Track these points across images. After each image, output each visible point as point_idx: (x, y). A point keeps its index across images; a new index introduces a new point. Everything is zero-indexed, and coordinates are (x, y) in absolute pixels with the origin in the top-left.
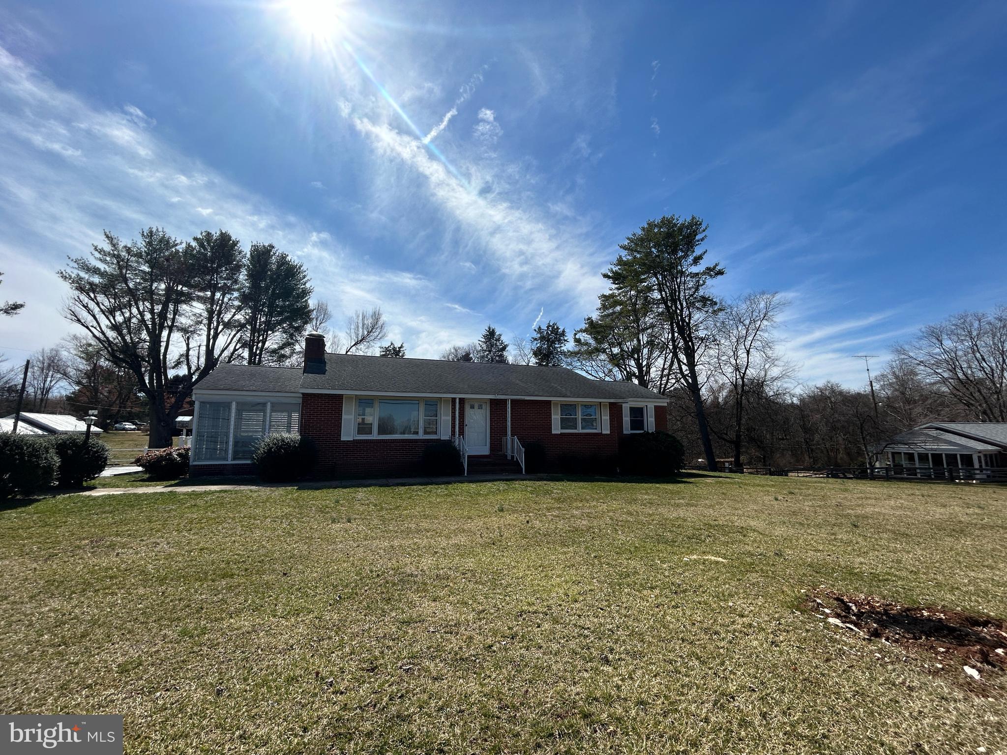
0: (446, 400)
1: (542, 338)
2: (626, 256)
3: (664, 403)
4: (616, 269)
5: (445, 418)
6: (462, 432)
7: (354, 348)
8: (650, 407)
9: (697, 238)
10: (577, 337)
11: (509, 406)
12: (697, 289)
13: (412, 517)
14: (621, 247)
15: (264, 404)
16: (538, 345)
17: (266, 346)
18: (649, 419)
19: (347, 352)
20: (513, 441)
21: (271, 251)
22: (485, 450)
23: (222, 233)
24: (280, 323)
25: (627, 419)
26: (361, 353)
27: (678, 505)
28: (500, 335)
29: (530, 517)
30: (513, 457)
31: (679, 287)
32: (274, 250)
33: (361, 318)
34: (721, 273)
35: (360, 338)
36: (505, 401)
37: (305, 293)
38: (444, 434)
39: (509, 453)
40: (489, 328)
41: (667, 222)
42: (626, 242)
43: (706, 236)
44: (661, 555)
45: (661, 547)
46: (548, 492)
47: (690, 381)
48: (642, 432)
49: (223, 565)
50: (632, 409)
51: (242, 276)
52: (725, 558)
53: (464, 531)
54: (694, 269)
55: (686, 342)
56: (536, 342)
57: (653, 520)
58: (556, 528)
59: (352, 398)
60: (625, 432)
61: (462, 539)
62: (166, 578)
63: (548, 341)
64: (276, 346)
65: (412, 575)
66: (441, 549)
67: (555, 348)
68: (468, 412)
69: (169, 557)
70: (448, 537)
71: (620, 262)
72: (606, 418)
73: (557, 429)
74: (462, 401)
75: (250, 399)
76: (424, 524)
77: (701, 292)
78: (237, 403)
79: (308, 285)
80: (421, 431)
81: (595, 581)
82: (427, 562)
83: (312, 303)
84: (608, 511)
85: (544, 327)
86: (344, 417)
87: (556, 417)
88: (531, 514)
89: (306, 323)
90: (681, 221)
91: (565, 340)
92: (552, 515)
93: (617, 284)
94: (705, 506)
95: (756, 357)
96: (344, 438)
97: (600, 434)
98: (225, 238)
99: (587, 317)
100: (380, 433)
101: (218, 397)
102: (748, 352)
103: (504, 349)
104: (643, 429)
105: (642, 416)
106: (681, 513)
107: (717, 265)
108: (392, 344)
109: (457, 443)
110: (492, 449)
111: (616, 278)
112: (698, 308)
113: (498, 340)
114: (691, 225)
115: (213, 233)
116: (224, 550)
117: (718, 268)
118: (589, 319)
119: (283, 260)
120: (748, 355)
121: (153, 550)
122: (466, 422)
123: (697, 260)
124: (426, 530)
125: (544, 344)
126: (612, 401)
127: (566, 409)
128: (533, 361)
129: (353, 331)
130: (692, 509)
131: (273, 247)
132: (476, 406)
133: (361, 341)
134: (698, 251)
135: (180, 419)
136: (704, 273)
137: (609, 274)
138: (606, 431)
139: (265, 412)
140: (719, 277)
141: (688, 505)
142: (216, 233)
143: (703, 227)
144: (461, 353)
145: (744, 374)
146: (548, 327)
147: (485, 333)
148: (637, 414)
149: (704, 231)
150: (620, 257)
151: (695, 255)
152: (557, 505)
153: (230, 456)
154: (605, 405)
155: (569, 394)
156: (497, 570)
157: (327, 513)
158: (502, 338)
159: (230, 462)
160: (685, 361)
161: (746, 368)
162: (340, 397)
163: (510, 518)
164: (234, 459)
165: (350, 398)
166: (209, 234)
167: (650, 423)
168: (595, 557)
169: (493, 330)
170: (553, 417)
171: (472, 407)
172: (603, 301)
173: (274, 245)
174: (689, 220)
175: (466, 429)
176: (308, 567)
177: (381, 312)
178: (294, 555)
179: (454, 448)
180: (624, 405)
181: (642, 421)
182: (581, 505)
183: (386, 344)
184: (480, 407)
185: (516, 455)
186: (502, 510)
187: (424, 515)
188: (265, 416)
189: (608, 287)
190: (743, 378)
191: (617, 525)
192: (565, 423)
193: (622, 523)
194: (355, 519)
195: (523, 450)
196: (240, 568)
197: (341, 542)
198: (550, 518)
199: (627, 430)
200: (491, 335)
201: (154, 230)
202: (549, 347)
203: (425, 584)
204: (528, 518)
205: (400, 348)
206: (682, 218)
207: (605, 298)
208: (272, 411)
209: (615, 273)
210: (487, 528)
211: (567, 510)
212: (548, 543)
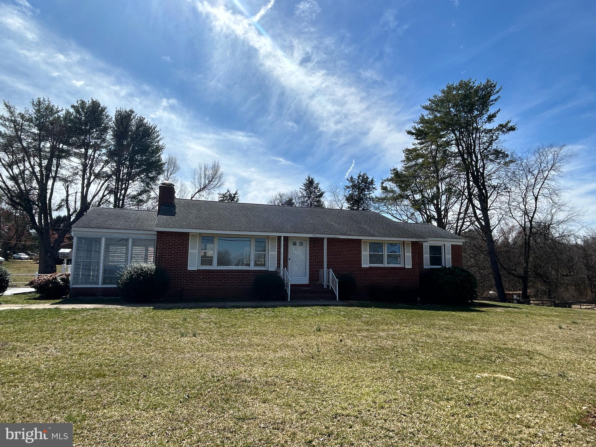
0: (273, 238)
1: (354, 186)
2: (428, 115)
3: (460, 242)
4: (418, 126)
5: (272, 254)
6: (286, 265)
7: (197, 194)
8: (447, 245)
9: (492, 98)
10: (384, 185)
11: (325, 243)
12: (491, 144)
13: (245, 334)
14: (423, 107)
15: (127, 240)
16: (350, 192)
17: (128, 193)
18: (447, 256)
19: (192, 198)
20: (328, 273)
21: (131, 115)
22: (305, 280)
23: (93, 101)
24: (138, 174)
25: (427, 256)
26: (203, 199)
27: (471, 331)
28: (318, 184)
29: (343, 336)
30: (328, 286)
31: (474, 142)
32: (134, 115)
33: (203, 170)
34: (512, 129)
35: (202, 187)
36: (322, 239)
37: (158, 149)
38: (271, 266)
39: (325, 283)
40: (309, 178)
41: (464, 85)
42: (428, 103)
43: (499, 97)
44: (456, 372)
45: (456, 365)
46: (357, 316)
47: (483, 223)
48: (440, 267)
49: (97, 367)
50: (431, 247)
51: (109, 136)
52: (513, 377)
53: (288, 346)
54: (488, 126)
55: (480, 190)
56: (348, 190)
57: (449, 343)
58: (365, 347)
59: (197, 236)
60: (425, 267)
61: (286, 353)
62: (54, 375)
63: (359, 188)
64: (135, 193)
65: (246, 381)
66: (269, 360)
67: (365, 195)
68: (291, 248)
69: (56, 359)
70: (275, 351)
71: (423, 120)
72: (409, 254)
73: (366, 264)
74: (286, 239)
75: (116, 235)
76: (256, 340)
77: (494, 146)
78: (106, 239)
79: (161, 143)
80: (252, 263)
81: (398, 391)
82: (258, 371)
83: (164, 157)
84: (410, 334)
85: (355, 177)
86: (190, 251)
87: (365, 253)
88: (344, 334)
89: (159, 174)
90: (477, 84)
91: (374, 188)
92: (362, 336)
93: (419, 139)
94: (496, 332)
95: (543, 203)
96: (189, 268)
97: (403, 269)
98: (95, 105)
99: (392, 168)
100: (219, 264)
101: (91, 233)
102: (536, 199)
103: (321, 195)
104: (440, 264)
105: (441, 254)
106: (474, 337)
107: (509, 122)
108: (228, 191)
109: (282, 274)
110: (310, 279)
111: (419, 134)
112: (491, 160)
113: (316, 188)
114: (486, 87)
115: (86, 101)
116: (97, 355)
117: (510, 125)
118: (394, 170)
119: (141, 123)
120: (536, 201)
121: (44, 353)
122: (289, 257)
123: (490, 118)
124: (256, 344)
125: (355, 191)
126: (414, 240)
127: (375, 246)
128: (346, 206)
129: (196, 180)
130: (484, 334)
131: (133, 112)
132: (298, 243)
133: (203, 189)
134: (492, 110)
135: (62, 251)
136: (497, 129)
137: (413, 131)
138: (409, 266)
139: (127, 245)
140: (511, 132)
141: (480, 330)
142: (88, 102)
143: (497, 88)
144: (285, 199)
145: (532, 218)
146: (359, 177)
147: (305, 182)
148: (436, 251)
149: (498, 92)
150: (423, 116)
151: (489, 113)
152: (365, 327)
153: (100, 281)
154: (408, 244)
155: (376, 234)
156: (316, 379)
157: (177, 329)
158: (320, 186)
159: (100, 286)
160: (479, 206)
161: (534, 213)
162: (187, 235)
163: (326, 337)
164: (104, 283)
165: (195, 235)
166: (83, 102)
167: (447, 259)
168: (399, 372)
169: (312, 180)
170: (363, 253)
171: (295, 244)
172: (407, 154)
173: (134, 110)
174: (484, 82)
175: (289, 262)
176: (162, 371)
177: (219, 165)
178: (152, 361)
179: (280, 278)
180: (424, 244)
181: (441, 257)
182: (386, 328)
183: (224, 191)
184: (301, 244)
185: (331, 284)
186: (319, 330)
187: (255, 332)
188: (127, 249)
189: (412, 143)
190: (531, 222)
191: (418, 346)
192: (373, 258)
193: (422, 344)
194: (199, 334)
195: (337, 280)
196: (110, 370)
197: (189, 352)
198: (360, 338)
199: (427, 264)
200: (310, 184)
201: (42, 100)
202: (359, 194)
203: (257, 389)
204: (341, 338)
205: (235, 194)
206: (478, 82)
207: (409, 152)
208: (133, 245)
209: (418, 130)
210: (307, 345)
211: (374, 332)
212: (358, 359)
